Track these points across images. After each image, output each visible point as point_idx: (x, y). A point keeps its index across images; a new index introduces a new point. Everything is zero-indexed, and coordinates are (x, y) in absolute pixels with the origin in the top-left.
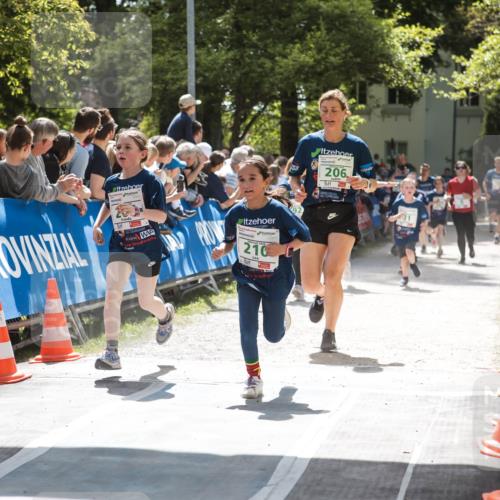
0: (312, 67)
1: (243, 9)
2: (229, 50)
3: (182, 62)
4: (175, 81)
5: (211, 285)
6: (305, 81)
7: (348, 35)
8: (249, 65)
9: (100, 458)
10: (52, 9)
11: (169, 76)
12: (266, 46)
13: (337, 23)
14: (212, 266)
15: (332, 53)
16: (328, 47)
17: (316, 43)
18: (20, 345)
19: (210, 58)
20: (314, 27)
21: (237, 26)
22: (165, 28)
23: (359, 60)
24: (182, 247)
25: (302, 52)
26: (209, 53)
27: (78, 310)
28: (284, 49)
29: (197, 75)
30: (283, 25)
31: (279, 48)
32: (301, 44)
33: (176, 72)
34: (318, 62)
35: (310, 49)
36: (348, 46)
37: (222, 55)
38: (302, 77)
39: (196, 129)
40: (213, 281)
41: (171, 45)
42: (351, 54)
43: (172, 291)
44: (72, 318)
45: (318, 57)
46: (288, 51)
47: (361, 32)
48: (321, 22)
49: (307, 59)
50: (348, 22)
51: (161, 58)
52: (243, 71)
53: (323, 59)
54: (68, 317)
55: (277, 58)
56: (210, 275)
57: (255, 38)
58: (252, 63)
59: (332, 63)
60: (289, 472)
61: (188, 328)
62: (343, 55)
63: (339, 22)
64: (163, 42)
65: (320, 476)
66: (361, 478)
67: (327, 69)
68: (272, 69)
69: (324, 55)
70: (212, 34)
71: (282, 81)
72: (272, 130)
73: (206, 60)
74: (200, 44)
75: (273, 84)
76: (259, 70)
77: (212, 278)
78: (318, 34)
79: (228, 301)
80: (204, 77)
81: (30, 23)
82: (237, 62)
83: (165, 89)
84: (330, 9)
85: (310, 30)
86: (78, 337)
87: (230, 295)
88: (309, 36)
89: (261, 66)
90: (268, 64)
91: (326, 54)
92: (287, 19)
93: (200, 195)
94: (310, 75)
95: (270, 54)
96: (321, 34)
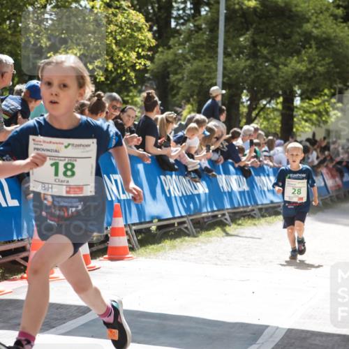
0: (305, 73)
1: (258, 31)
2: (247, 59)
3: (214, 66)
4: (209, 79)
5: (226, 219)
6: (299, 83)
7: (331, 53)
8: (260, 70)
9: (143, 320)
10: (127, 23)
11: (205, 76)
12: (273, 58)
13: (324, 44)
14: (228, 206)
15: (320, 64)
16: (317, 60)
17: (308, 57)
18: (94, 249)
19: (233, 65)
20: (307, 46)
21: (254, 43)
22: (204, 43)
23: (338, 70)
24: (207, 191)
25: (298, 63)
26: (233, 61)
27: (134, 228)
28: (286, 60)
29: (224, 76)
30: (286, 43)
31: (282, 59)
32: (298, 56)
33: (210, 73)
34: (309, 70)
35: (304, 61)
36: (331, 60)
37: (242, 63)
38: (298, 80)
39: (221, 111)
40: (227, 216)
41: (207, 55)
42: (332, 66)
43: (199, 221)
44: (129, 232)
45: (309, 67)
46: (288, 61)
47: (341, 50)
48: (313, 42)
49: (302, 67)
50: (333, 44)
51: (200, 64)
52: (256, 74)
53: (313, 68)
54: (127, 232)
55: (281, 66)
56: (226, 212)
57: (265, 52)
58: (263, 69)
59: (319, 71)
60: (271, 337)
61: (208, 245)
62: (327, 66)
63: (325, 43)
64: (202, 52)
65: (293, 341)
66: (321, 344)
67: (315, 75)
68: (277, 74)
69: (313, 65)
70: (236, 48)
71: (282, 82)
72: (275, 119)
73: (230, 65)
74: (227, 54)
75: (276, 84)
76: (267, 74)
77: (227, 214)
78: (310, 50)
79: (237, 230)
80: (229, 77)
81: (111, 32)
82: (252, 68)
83: (201, 85)
84: (319, 34)
85: (304, 47)
86: (133, 246)
87: (239, 227)
88: (303, 52)
89: (269, 71)
90: (274, 70)
91: (316, 65)
92: (289, 40)
93: (221, 157)
94: (303, 79)
95: (276, 63)
96: (312, 51)
